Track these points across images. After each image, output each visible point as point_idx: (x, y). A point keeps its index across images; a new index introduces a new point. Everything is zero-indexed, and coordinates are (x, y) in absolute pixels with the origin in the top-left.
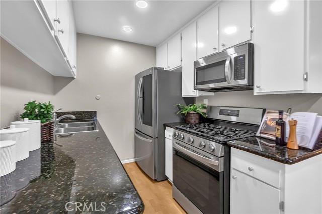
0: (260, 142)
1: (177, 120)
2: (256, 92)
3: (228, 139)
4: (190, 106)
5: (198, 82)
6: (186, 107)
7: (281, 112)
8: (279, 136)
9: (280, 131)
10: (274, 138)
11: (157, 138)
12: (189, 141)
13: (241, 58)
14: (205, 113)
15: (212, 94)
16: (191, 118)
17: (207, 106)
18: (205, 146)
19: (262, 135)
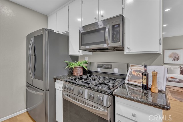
0: (128, 87)
1: (66, 73)
2: (126, 51)
3: (112, 90)
4: (76, 62)
5: (82, 43)
6: (73, 63)
7: (145, 66)
8: (145, 84)
9: (146, 80)
10: (141, 85)
11: (48, 90)
12: (79, 93)
13: (117, 26)
14: (87, 67)
15: (91, 53)
16: (77, 72)
17: (87, 62)
18: (94, 97)
19: (130, 82)
